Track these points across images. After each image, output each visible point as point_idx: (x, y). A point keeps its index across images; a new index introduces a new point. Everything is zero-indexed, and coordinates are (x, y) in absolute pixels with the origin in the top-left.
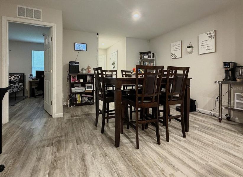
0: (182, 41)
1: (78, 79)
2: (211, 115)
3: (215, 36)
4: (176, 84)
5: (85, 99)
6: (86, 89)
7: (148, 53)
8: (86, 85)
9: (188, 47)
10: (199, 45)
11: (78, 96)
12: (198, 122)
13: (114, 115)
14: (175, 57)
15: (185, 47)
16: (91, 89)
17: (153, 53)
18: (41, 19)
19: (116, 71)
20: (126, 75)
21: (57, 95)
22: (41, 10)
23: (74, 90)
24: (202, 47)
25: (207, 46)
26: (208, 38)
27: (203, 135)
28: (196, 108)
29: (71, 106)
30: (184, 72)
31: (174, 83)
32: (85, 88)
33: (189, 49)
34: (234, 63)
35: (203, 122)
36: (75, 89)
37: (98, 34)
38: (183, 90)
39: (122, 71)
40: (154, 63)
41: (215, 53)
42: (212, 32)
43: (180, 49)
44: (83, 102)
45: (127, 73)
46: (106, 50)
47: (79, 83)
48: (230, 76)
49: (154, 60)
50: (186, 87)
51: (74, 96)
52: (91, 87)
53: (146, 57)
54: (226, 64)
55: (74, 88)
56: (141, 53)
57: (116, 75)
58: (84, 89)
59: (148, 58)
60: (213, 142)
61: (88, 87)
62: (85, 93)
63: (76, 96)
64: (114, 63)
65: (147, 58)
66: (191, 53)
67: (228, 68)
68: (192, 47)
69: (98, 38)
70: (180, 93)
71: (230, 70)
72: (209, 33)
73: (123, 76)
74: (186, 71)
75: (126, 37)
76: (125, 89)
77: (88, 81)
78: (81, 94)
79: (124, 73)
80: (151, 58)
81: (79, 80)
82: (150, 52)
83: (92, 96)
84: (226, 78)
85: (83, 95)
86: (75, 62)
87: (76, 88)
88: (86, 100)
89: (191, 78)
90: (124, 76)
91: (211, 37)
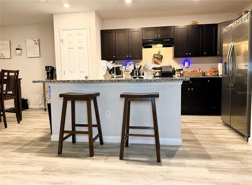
0: (10, 41)
2: (40, 109)
3: (39, 43)
4: (9, 84)
9: (17, 49)
10: (27, 49)
12: (29, 114)
14: (3, 57)
15: (14, 48)
24: (30, 51)
25: (34, 51)
26: (34, 44)
27: (33, 119)
28: (29, 106)
30: (15, 74)
31: (8, 83)
33: (18, 51)
34: (51, 67)
35: (34, 113)
38: (15, 88)
41: (40, 58)
42: (37, 40)
43: (9, 49)
48: (50, 76)
50: (18, 86)
54: (47, 68)
60: (38, 121)
66: (20, 55)
67: (48, 70)
68: (21, 50)
70: (13, 90)
71: (49, 72)
72: (34, 40)
74: (16, 73)
84: (48, 78)
89: (21, 79)
91: (36, 44)
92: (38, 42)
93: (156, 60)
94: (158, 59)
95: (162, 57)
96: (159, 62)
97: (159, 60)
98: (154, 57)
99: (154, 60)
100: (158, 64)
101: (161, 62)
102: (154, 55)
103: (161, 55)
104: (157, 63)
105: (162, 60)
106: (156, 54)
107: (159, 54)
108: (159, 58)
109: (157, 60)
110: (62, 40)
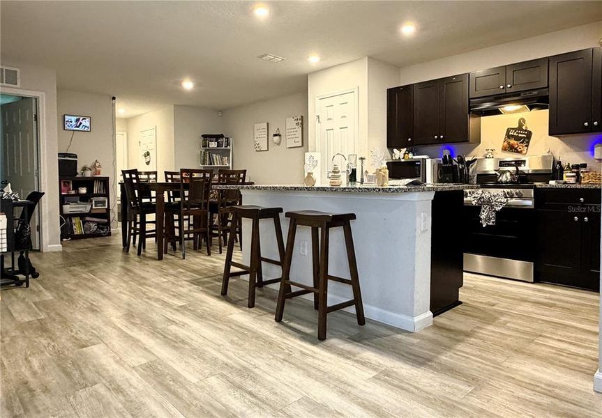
0: (268, 124)
1: (76, 188)
3: (302, 124)
5: (93, 225)
6: (94, 207)
7: (217, 138)
8: (94, 200)
9: (275, 135)
10: (287, 134)
11: (75, 221)
13: (154, 233)
14: (260, 148)
15: (272, 133)
16: (105, 206)
17: (228, 138)
18: (18, 85)
19: (155, 173)
20: (172, 179)
21: (50, 213)
22: (18, 70)
23: (68, 209)
24: (290, 137)
25: (295, 136)
26: (295, 126)
29: (64, 240)
32: (92, 206)
33: (277, 139)
36: (70, 208)
37: (114, 98)
39: (166, 173)
40: (229, 156)
41: (302, 148)
42: (299, 117)
43: (266, 136)
44: (88, 232)
45: (174, 176)
46: (127, 120)
47: (78, 194)
49: (229, 150)
51: (68, 219)
52: (103, 203)
53: (213, 145)
55: (68, 206)
56: (204, 136)
57: (156, 179)
58: (89, 207)
59: (218, 146)
61: (97, 203)
62: (90, 214)
63: (71, 221)
64: (148, 154)
65: (216, 146)
66: (279, 144)
68: (280, 135)
69: (113, 105)
72: (296, 118)
73: (167, 181)
75: (175, 105)
76: (172, 201)
77: (95, 191)
78: (82, 216)
79: (169, 176)
80: (224, 147)
81: (78, 190)
82: (222, 136)
83: (106, 221)
85: (88, 219)
86: (70, 155)
87: (73, 205)
88: (94, 227)
90: (170, 181)
91: (297, 124)
92: (300, 122)
93: (513, 142)
94: (517, 138)
95: (529, 134)
96: (521, 147)
97: (522, 143)
98: (508, 136)
99: (509, 143)
100: (518, 152)
101: (527, 146)
102: (508, 130)
103: (526, 131)
104: (516, 149)
105: (528, 142)
106: (513, 129)
107: (520, 128)
108: (520, 137)
109: (516, 142)
110: (318, 117)
